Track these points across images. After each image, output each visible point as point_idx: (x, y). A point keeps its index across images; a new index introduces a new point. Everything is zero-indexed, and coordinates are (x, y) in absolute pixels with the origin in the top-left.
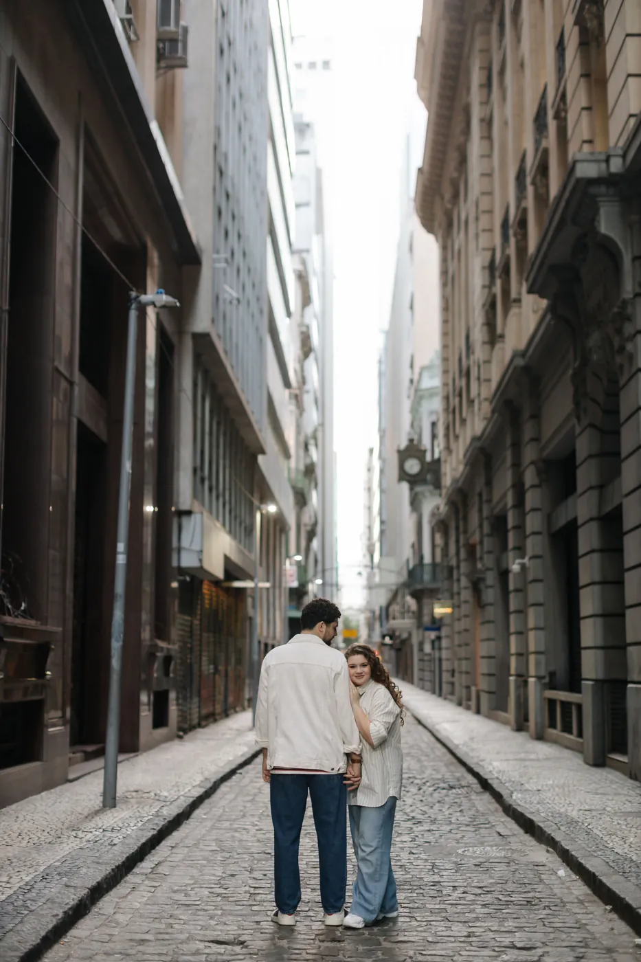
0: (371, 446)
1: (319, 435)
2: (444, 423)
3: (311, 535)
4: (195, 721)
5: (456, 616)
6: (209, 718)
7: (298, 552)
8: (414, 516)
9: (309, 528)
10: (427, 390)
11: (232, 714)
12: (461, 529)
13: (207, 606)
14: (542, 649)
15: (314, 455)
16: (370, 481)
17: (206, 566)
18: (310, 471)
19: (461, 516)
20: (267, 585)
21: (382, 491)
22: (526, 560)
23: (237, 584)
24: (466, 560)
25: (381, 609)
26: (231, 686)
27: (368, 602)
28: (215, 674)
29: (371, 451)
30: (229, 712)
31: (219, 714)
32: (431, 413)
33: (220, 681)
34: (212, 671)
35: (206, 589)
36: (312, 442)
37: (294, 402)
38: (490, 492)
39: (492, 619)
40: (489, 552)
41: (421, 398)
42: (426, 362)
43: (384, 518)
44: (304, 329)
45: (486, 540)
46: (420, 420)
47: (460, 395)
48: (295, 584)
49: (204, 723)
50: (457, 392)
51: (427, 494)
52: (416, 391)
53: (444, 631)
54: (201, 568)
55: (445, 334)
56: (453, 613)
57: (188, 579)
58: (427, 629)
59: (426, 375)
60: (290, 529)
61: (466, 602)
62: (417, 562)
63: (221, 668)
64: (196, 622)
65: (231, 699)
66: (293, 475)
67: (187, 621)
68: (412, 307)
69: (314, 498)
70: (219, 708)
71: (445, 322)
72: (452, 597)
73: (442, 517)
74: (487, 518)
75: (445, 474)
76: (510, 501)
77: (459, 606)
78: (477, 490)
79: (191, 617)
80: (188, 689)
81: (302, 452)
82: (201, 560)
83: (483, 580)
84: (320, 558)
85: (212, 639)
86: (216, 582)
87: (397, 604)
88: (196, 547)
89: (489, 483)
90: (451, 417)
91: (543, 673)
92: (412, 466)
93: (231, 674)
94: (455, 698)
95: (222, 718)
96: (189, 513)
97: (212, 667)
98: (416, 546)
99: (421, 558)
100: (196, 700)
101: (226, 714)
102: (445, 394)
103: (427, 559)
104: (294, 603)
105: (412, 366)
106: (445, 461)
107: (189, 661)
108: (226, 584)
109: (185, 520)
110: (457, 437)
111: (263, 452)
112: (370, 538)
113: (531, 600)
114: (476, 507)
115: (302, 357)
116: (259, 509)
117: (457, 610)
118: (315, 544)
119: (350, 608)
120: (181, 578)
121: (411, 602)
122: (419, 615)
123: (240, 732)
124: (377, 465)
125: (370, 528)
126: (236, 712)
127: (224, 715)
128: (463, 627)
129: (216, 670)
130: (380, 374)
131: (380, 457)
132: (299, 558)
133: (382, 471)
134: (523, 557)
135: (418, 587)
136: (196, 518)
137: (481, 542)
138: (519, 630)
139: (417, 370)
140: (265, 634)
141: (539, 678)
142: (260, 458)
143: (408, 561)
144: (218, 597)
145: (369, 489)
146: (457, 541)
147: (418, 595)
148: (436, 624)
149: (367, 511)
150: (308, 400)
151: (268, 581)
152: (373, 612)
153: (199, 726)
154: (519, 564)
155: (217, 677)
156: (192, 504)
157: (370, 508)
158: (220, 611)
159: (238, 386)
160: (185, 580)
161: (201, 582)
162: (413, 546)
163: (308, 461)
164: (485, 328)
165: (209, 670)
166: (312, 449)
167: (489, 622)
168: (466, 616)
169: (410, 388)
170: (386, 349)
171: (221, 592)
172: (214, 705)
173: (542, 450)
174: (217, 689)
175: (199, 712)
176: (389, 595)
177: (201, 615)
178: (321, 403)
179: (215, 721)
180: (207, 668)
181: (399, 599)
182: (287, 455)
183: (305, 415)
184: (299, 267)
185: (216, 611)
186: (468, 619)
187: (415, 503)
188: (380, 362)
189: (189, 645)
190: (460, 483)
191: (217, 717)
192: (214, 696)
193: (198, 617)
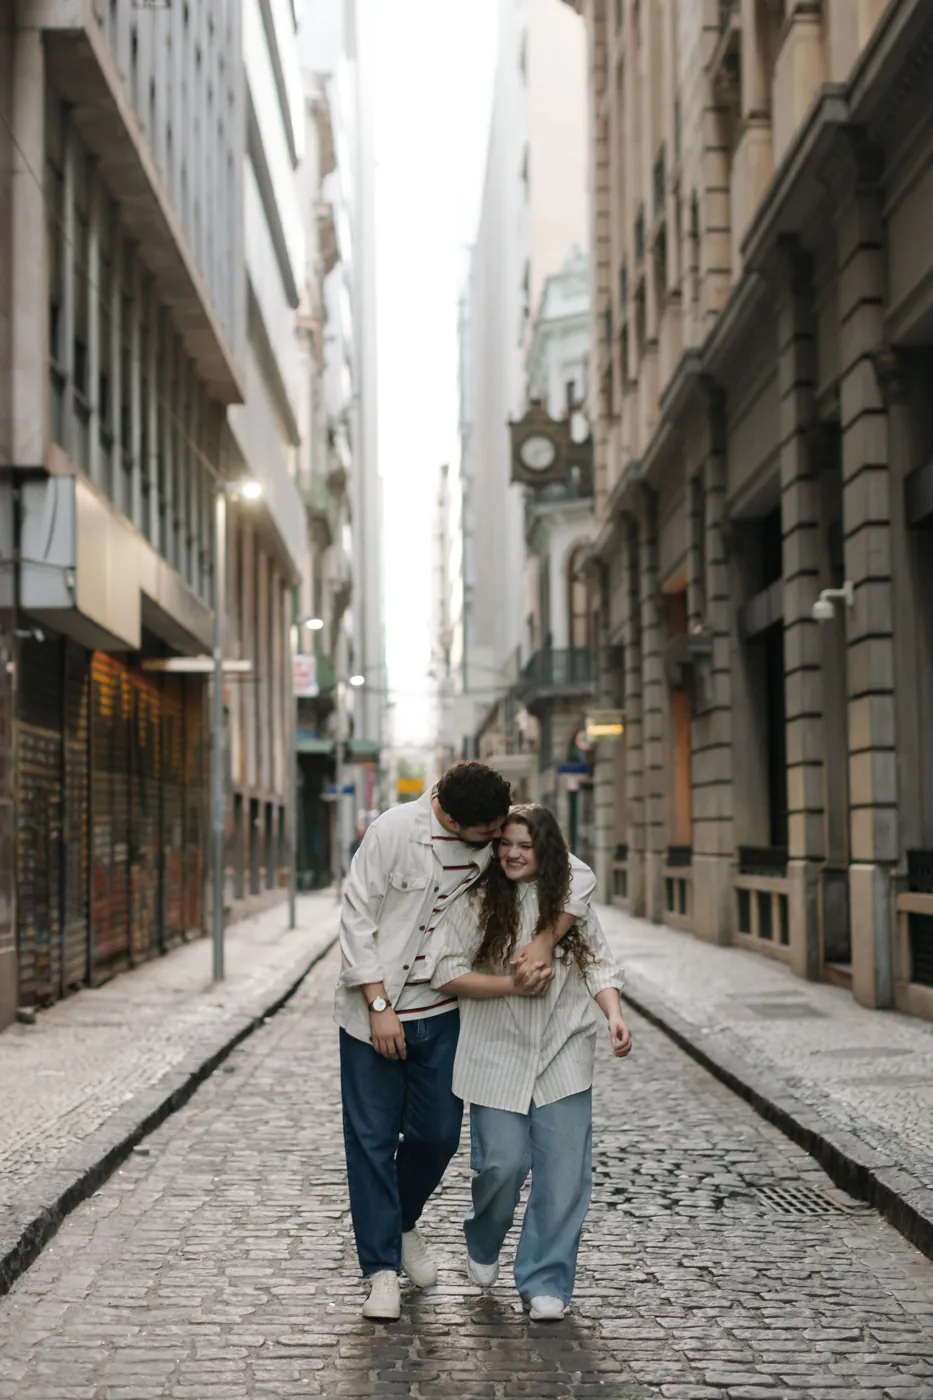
0: (443, 462)
1: (353, 415)
2: (599, 367)
3: (342, 600)
4: (78, 974)
5: (631, 740)
6: (119, 961)
7: (317, 613)
8: (533, 565)
9: (337, 588)
10: (560, 319)
11: (175, 946)
12: (645, 562)
13: (105, 711)
14: (890, 796)
15: (346, 458)
16: (443, 522)
17: (87, 606)
18: (337, 482)
19: (643, 536)
20: (246, 666)
21: (466, 533)
22: (846, 591)
23: (177, 665)
24: (654, 626)
25: (466, 741)
26: (172, 886)
27: (441, 733)
28: (129, 863)
29: (445, 470)
30: (167, 945)
31: (142, 951)
32: (567, 365)
33: (144, 879)
34: (121, 857)
35: (100, 671)
36: (340, 429)
37: (306, 344)
38: (723, 468)
39: (726, 738)
40: (719, 598)
41: (547, 336)
42: (555, 268)
43: (471, 580)
44: (324, 211)
45: (711, 573)
46: (546, 379)
47: (641, 296)
48: (312, 691)
49: (98, 976)
50: (632, 292)
51: (560, 518)
52: (536, 326)
53: (601, 773)
54: (75, 609)
55: (601, 190)
56: (624, 735)
57: (39, 635)
58: (563, 770)
59: (555, 292)
60: (300, 581)
61: (654, 710)
62: (538, 645)
63: (148, 850)
64: (76, 746)
65: (172, 916)
66: (306, 483)
67: (48, 741)
68: (525, 175)
69: (346, 537)
70: (139, 938)
71: (602, 165)
72: (619, 704)
73: (597, 550)
74: (715, 525)
75: (604, 467)
76: (789, 465)
77: (639, 721)
78: (690, 470)
79: (61, 730)
80: (54, 901)
81: (322, 447)
82: (71, 590)
83: (708, 657)
84: (357, 649)
85: (120, 787)
86: (128, 658)
87: (497, 731)
88: (60, 557)
89: (720, 451)
90: (616, 349)
91: (890, 854)
92: (537, 453)
93: (171, 863)
94: (627, 901)
95: (149, 959)
96: (40, 475)
97: (121, 848)
98: (537, 622)
99: (548, 639)
100: (77, 924)
101: (160, 947)
102: (603, 308)
103: (560, 641)
104: (311, 727)
105: (526, 286)
106: (604, 441)
107: (54, 835)
108: (151, 665)
109: (30, 494)
110: (631, 385)
111: (238, 399)
112: (444, 621)
113: (857, 683)
114: (688, 507)
115: (321, 266)
116: (223, 490)
117: (632, 730)
118: (349, 620)
119: (408, 745)
120: (21, 633)
121: (526, 722)
122: (544, 747)
123: (180, 998)
124: (456, 487)
125: (444, 604)
126: (186, 941)
127: (155, 951)
128: (648, 762)
129: (133, 856)
130: (462, 325)
131: (463, 473)
132: (316, 624)
133: (466, 499)
134: (839, 585)
135: (544, 693)
136: (58, 486)
137: (700, 581)
138: (812, 756)
139: (537, 286)
140: (251, 780)
141: (883, 864)
142: (234, 413)
143: (518, 651)
144: (136, 692)
145: (442, 537)
146: (634, 592)
147: (541, 710)
148: (583, 763)
149: (437, 576)
150: (333, 353)
151: (241, 658)
152: (452, 749)
153: (88, 982)
154: (830, 599)
155: (135, 869)
156: (47, 454)
157: (443, 570)
158: (142, 724)
159: (174, 217)
160: (33, 638)
161: (89, 654)
162: (531, 621)
163: (334, 466)
164: (711, 118)
165: (112, 854)
166: (341, 442)
167: (720, 745)
168: (655, 739)
169: (523, 325)
170: (473, 279)
171: (143, 686)
172: (129, 932)
173: (891, 323)
174: (137, 896)
175: (88, 951)
176: (483, 715)
177: (88, 729)
178: (356, 363)
179: (132, 966)
180: (106, 849)
181: (501, 721)
182: (293, 438)
183: (328, 375)
184: (314, 93)
185: (132, 726)
186: (658, 745)
187: (534, 537)
188: (462, 303)
189: (54, 799)
190: (645, 469)
191: (138, 958)
192: (129, 912)
193: (82, 734)
